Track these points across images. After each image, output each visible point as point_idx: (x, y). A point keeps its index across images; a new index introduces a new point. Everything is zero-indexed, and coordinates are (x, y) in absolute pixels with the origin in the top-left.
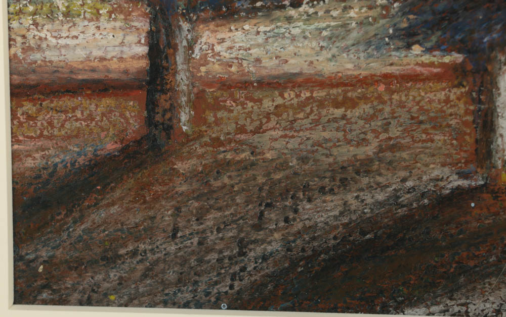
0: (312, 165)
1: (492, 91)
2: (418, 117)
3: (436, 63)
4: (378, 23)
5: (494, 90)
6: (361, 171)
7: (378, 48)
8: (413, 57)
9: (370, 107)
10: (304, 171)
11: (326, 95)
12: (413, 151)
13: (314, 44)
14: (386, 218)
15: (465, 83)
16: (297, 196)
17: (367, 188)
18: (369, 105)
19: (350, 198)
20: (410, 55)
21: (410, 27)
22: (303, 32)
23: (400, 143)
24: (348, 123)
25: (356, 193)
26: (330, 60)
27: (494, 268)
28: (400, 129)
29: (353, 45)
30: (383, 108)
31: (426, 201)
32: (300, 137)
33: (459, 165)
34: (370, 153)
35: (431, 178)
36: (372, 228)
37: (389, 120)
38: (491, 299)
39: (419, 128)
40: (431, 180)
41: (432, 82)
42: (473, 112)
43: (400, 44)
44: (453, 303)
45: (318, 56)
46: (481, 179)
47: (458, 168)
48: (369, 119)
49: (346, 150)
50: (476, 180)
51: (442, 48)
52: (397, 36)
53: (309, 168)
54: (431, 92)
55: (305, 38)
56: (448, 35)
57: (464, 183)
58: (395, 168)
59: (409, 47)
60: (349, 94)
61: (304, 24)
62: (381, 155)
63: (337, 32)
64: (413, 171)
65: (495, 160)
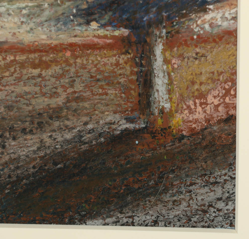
0: (16, 112)
1: (150, 58)
2: (96, 76)
3: (109, 36)
4: (65, 4)
5: (152, 57)
6: (54, 116)
7: (65, 24)
8: (91, 31)
9: (60, 69)
10: (10, 116)
11: (26, 59)
12: (92, 102)
13: (16, 19)
14: (73, 152)
15: (130, 51)
16: (5, 135)
17: (58, 130)
18: (59, 67)
19: (45, 137)
20: (89, 29)
21: (89, 8)
22: (8, 10)
23: (83, 95)
24: (43, 80)
25: (50, 133)
26: (29, 32)
27: (152, 190)
28: (82, 85)
29: (46, 21)
30: (70, 69)
31: (102, 139)
32: (6, 90)
33: (127, 112)
34: (60, 103)
35: (106, 122)
36: (62, 160)
37: (74, 78)
38: (151, 212)
39: (96, 84)
40: (106, 123)
41: (106, 50)
42: (137, 73)
43: (82, 21)
44: (122, 216)
45: (19, 29)
46: (143, 123)
47: (126, 115)
48: (59, 77)
49: (42, 100)
50: (139, 124)
51: (113, 24)
52: (79, 15)
53: (13, 114)
54: (105, 57)
55: (9, 15)
56: (117, 15)
57: (130, 126)
58: (79, 115)
59: (88, 23)
60: (44, 58)
61: (8, 4)
62: (68, 104)
63: (33, 11)
64: (93, 117)
65: (153, 109)
